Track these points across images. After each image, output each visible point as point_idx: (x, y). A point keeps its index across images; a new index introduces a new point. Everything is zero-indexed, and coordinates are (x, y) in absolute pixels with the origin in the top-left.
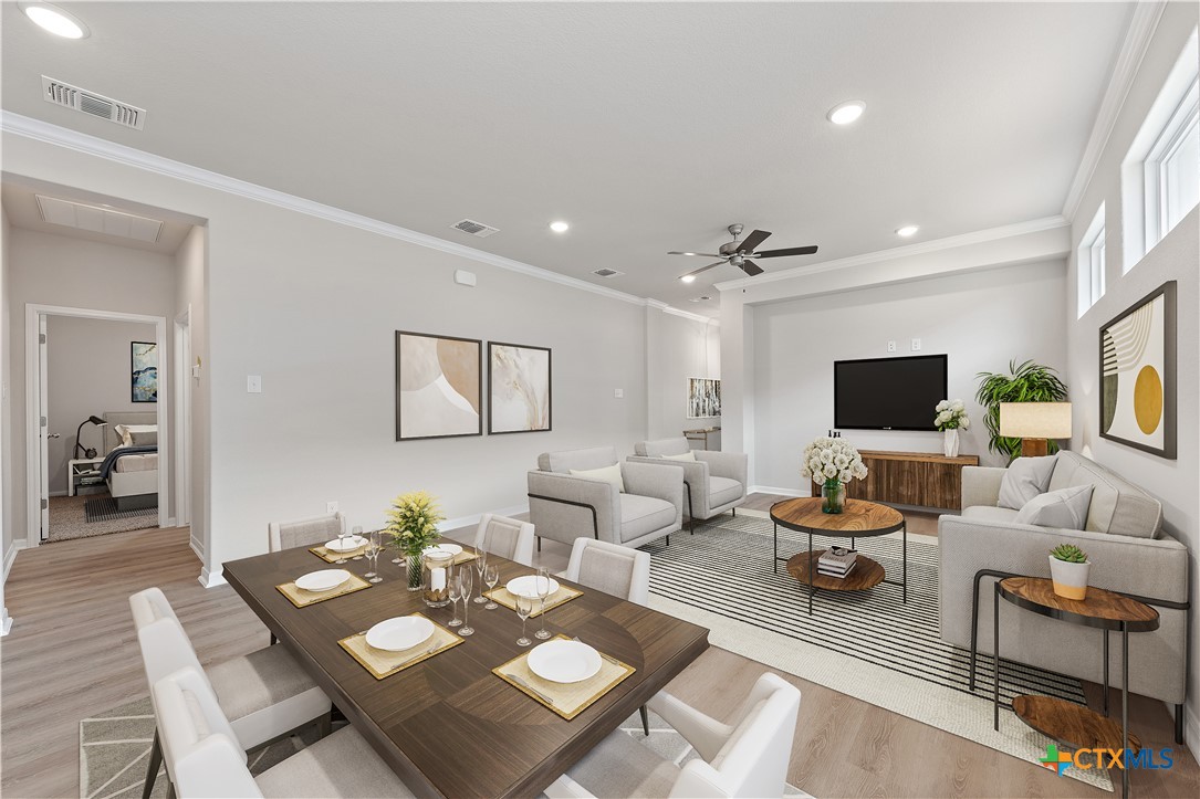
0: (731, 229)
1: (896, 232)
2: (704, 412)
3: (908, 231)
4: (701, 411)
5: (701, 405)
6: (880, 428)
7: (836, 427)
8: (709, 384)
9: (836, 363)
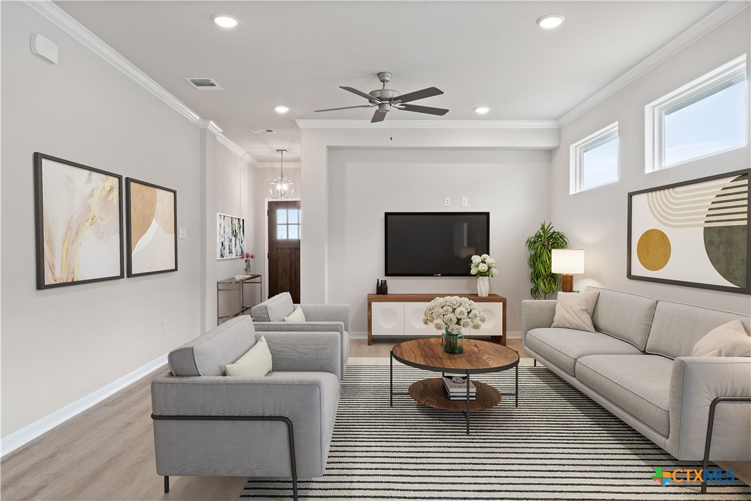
0: (381, 76)
1: (475, 109)
2: (230, 252)
3: (482, 111)
4: (227, 251)
5: (226, 244)
6: (432, 275)
7: (387, 274)
8: (236, 222)
9: (387, 214)
